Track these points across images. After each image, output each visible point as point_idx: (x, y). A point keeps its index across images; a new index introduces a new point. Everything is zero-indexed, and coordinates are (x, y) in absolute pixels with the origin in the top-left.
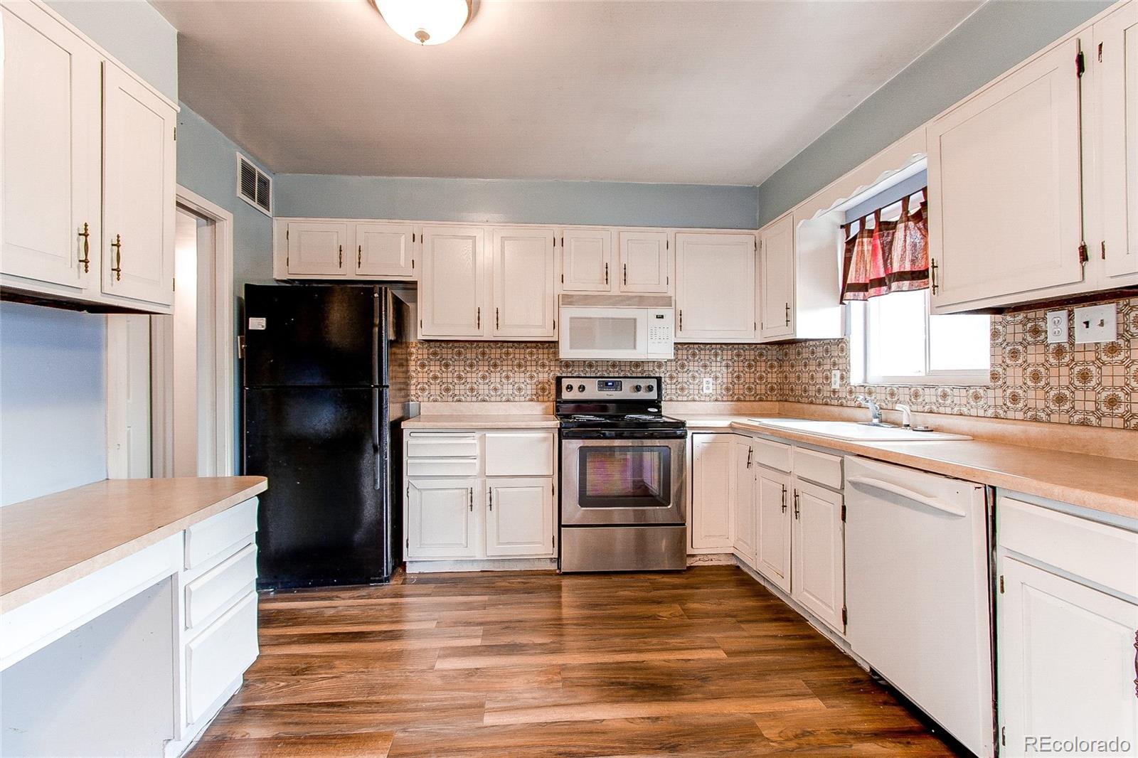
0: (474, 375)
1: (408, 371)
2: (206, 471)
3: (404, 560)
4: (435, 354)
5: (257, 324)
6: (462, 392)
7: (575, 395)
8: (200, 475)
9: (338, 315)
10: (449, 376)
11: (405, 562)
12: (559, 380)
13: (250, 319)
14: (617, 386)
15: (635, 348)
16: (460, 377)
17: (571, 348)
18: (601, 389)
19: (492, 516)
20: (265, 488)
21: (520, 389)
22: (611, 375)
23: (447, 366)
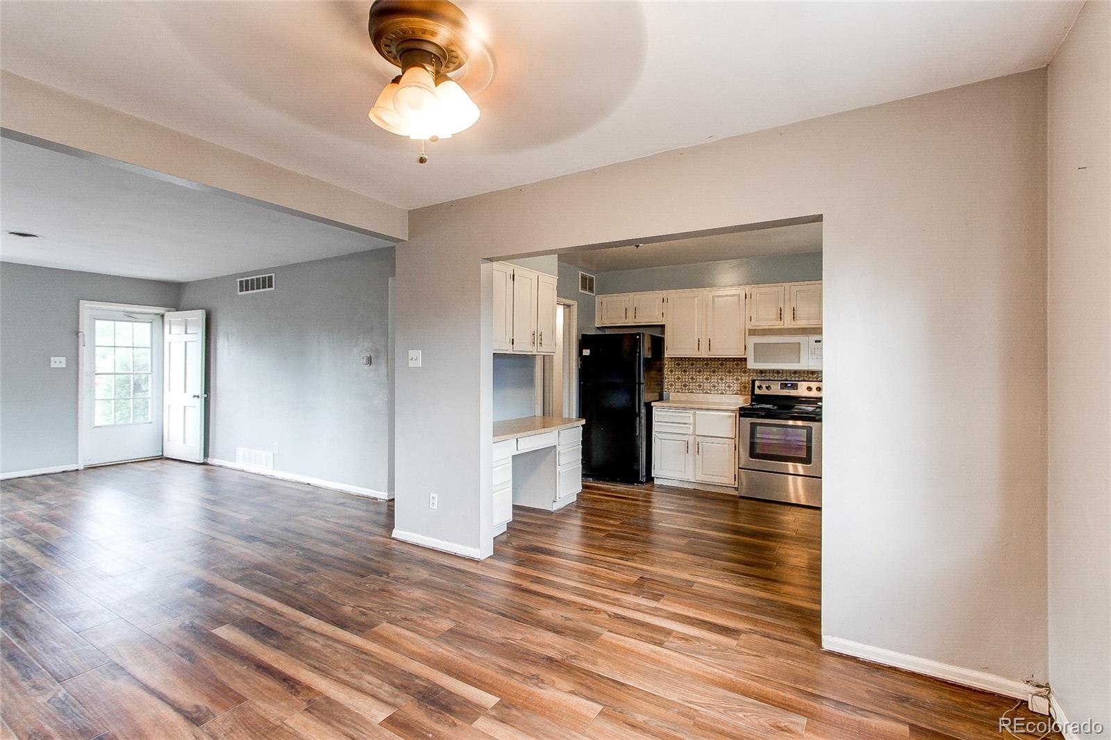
0: (701, 377)
1: (663, 374)
2: (566, 415)
3: (653, 476)
4: (678, 364)
5: (586, 352)
6: (694, 387)
7: (764, 392)
8: (564, 417)
9: (626, 346)
10: (686, 378)
11: (653, 478)
12: (753, 382)
13: (584, 350)
14: (794, 387)
15: (799, 362)
16: (692, 379)
17: (755, 362)
18: (782, 388)
19: (699, 458)
20: (584, 423)
21: (729, 387)
22: (793, 379)
23: (685, 371)
